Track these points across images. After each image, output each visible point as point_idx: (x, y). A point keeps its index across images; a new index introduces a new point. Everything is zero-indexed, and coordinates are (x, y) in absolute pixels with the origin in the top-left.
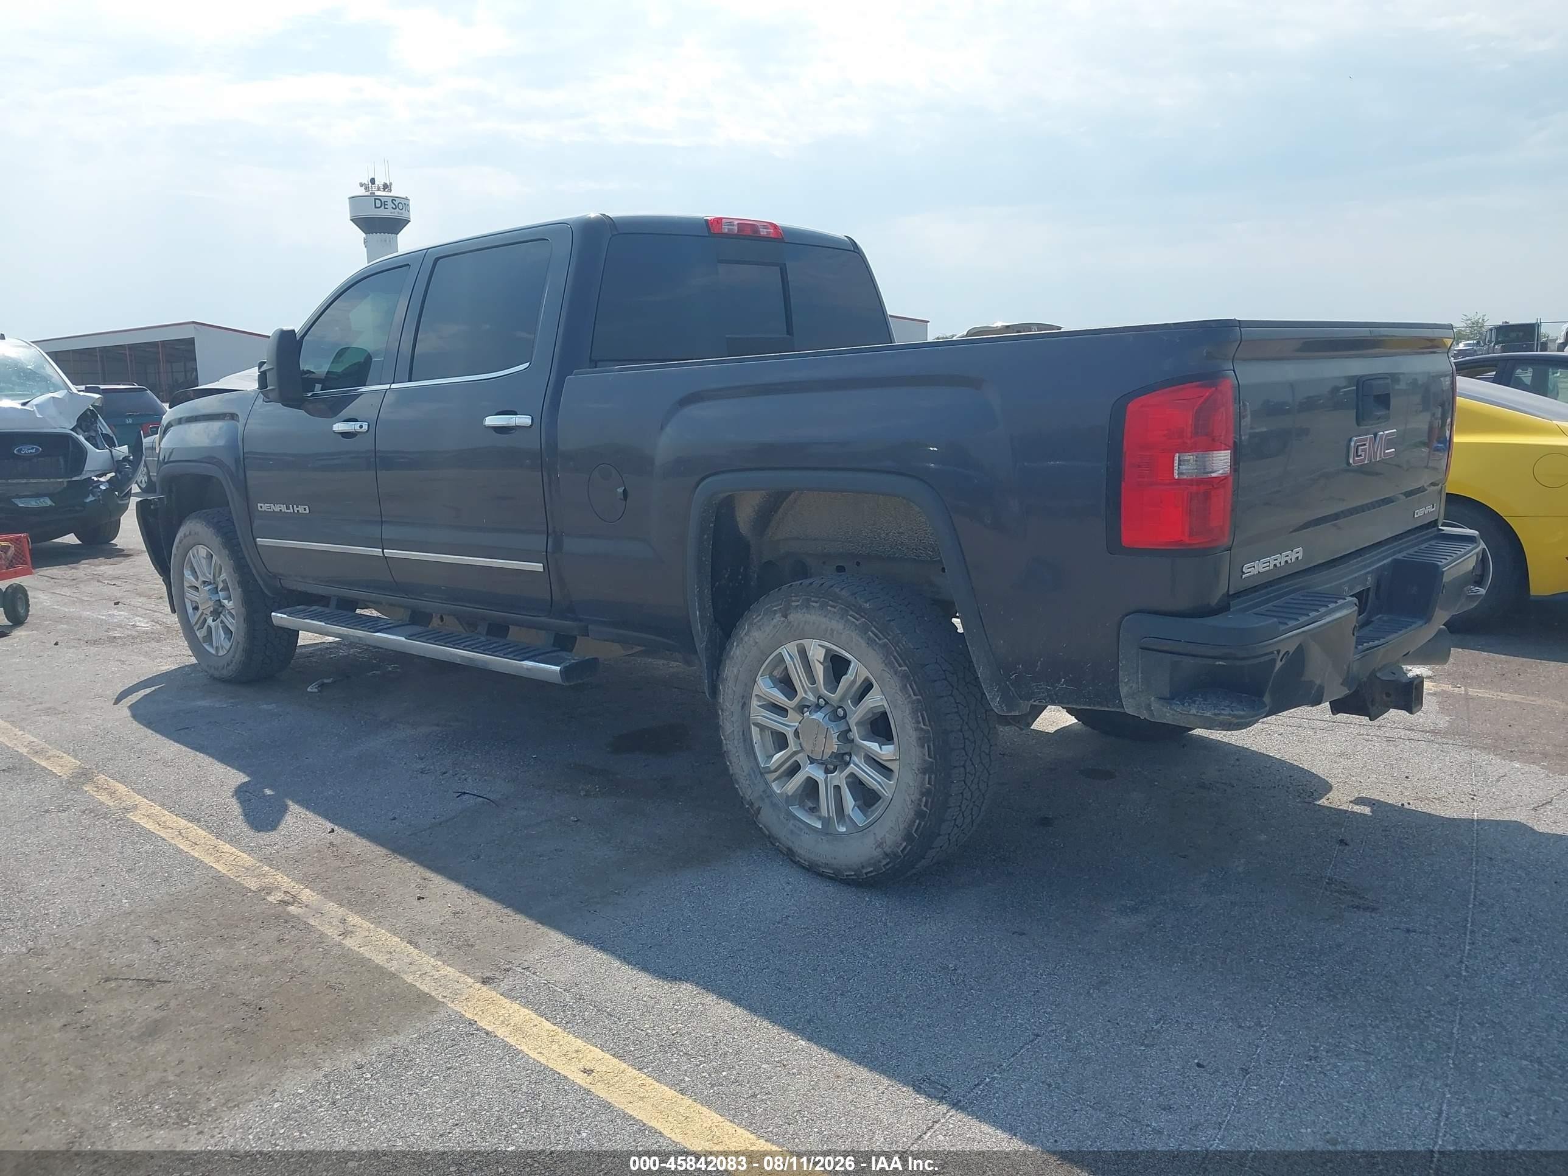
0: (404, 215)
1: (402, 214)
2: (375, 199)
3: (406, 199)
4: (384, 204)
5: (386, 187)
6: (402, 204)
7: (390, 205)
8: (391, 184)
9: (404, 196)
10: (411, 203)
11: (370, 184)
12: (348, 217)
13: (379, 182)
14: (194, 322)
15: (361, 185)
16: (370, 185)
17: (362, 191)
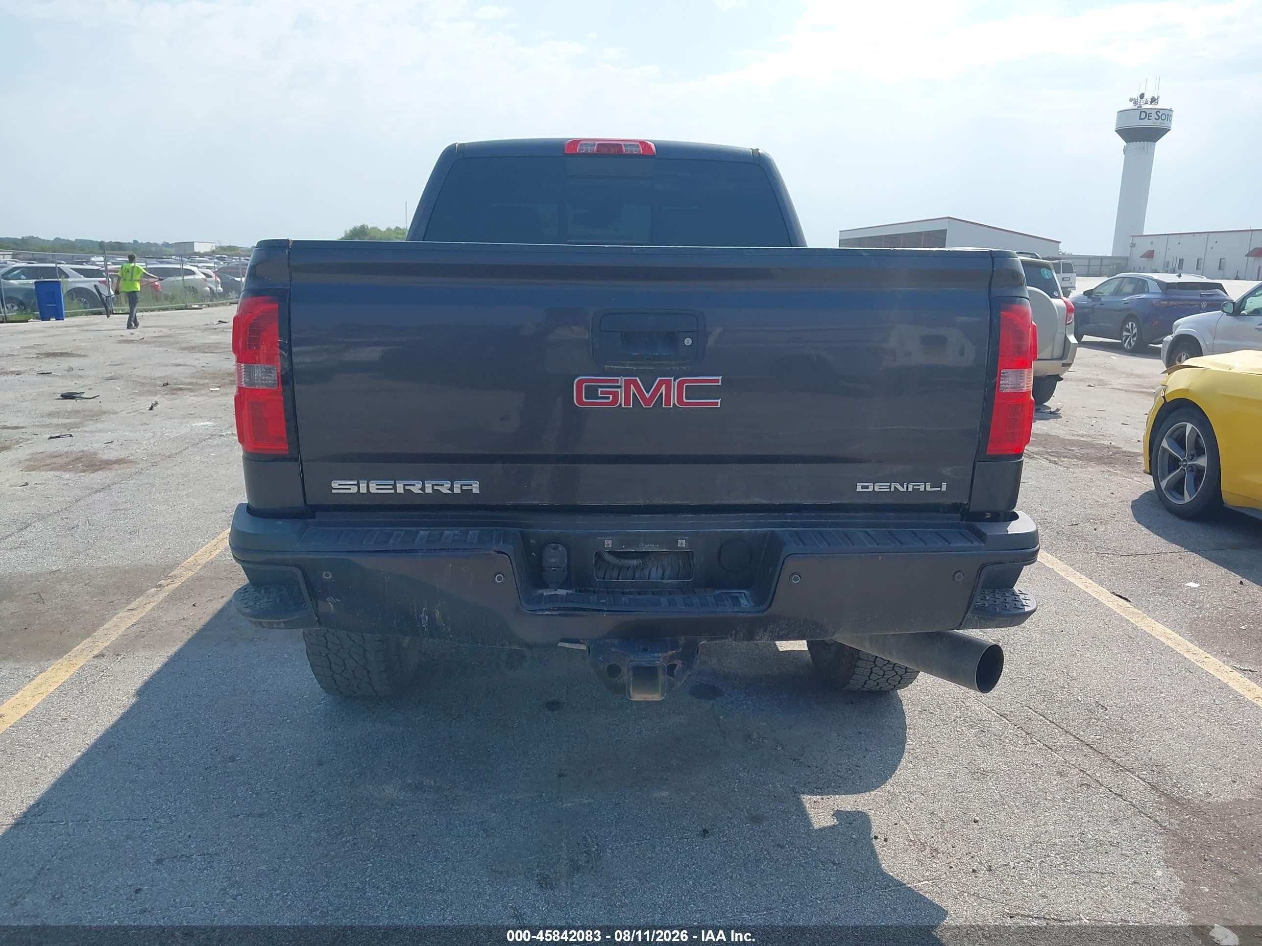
0: (1165, 124)
1: (1163, 123)
2: (1141, 112)
3: (1171, 110)
4: (1148, 116)
5: (1154, 100)
6: (1166, 115)
7: (1154, 116)
8: (1158, 97)
9: (1169, 108)
10: (1174, 114)
11: (1139, 98)
12: (1114, 128)
13: (1148, 97)
14: (949, 218)
15: (1131, 100)
16: (1139, 100)
17: (1131, 106)
